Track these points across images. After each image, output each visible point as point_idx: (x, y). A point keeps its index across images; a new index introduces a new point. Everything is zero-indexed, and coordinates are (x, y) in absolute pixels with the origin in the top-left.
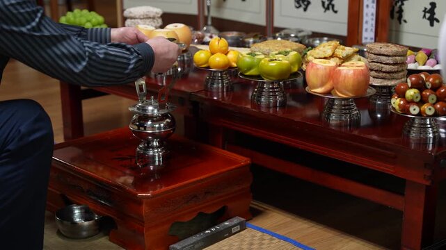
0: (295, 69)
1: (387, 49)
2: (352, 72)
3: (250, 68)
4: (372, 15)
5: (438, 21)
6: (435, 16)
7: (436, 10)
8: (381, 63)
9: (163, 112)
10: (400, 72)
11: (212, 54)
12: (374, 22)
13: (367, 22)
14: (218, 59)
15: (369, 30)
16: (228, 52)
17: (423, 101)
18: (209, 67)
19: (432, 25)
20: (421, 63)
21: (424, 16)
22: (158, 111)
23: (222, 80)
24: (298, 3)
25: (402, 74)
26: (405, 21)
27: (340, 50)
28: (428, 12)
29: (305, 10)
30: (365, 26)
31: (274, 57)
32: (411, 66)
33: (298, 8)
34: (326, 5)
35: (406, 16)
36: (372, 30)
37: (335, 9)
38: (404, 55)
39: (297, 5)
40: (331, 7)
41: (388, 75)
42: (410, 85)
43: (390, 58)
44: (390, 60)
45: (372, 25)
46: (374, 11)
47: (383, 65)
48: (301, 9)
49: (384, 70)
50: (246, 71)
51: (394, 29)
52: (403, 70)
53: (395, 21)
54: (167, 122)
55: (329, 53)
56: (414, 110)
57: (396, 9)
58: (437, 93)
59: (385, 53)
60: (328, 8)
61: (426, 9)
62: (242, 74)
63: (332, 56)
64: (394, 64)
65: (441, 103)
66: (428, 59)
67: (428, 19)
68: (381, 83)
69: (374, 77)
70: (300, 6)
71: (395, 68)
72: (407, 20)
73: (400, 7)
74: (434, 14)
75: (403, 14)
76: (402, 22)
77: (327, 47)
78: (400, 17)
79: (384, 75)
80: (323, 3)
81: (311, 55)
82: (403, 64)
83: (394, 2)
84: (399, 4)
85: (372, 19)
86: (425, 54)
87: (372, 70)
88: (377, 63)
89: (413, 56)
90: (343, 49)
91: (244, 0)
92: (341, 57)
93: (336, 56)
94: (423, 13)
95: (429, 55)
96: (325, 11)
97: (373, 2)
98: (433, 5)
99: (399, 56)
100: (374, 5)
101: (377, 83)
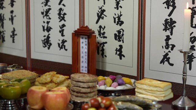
1: (83, 78)
4: (86, 53)
5: (124, 56)
6: (122, 53)
7: (123, 50)
8: (80, 87)
10: (92, 92)
12: (87, 57)
13: (83, 57)
15: (84, 62)
19: (121, 59)
20: (109, 85)
21: (116, 53)
24: (45, 44)
25: (93, 93)
27: (56, 78)
28: (118, 51)
29: (49, 48)
30: (82, 60)
33: (44, 47)
34: (61, 46)
35: (106, 53)
36: (86, 62)
37: (66, 48)
39: (44, 46)
40: (63, 47)
41: (84, 95)
42: (90, 105)
43: (85, 84)
44: (85, 85)
45: (86, 59)
46: (86, 50)
47: (81, 89)
48: (46, 48)
49: (81, 91)
52: (94, 92)
53: (100, 56)
55: (49, 80)
57: (101, 49)
59: (82, 81)
60: (61, 48)
61: (117, 49)
63: (51, 82)
64: (88, 88)
67: (119, 55)
69: (76, 96)
70: (46, 46)
71: (88, 90)
72: (107, 56)
73: (103, 47)
74: (122, 52)
75: (104, 51)
76: (104, 57)
77: (48, 76)
78: (103, 54)
79: (82, 95)
80: (59, 44)
81: (37, 81)
82: (94, 87)
83: (99, 45)
84: (102, 46)
85: (86, 55)
86: (111, 79)
87: (74, 91)
88: (77, 87)
89: (104, 80)
90: (58, 77)
91: (13, 42)
92: (56, 82)
93: (53, 82)
94: (116, 51)
95: (113, 81)
96: (60, 50)
97: (86, 44)
98: (121, 47)
99: (91, 82)
100: (87, 47)
101: (77, 100)
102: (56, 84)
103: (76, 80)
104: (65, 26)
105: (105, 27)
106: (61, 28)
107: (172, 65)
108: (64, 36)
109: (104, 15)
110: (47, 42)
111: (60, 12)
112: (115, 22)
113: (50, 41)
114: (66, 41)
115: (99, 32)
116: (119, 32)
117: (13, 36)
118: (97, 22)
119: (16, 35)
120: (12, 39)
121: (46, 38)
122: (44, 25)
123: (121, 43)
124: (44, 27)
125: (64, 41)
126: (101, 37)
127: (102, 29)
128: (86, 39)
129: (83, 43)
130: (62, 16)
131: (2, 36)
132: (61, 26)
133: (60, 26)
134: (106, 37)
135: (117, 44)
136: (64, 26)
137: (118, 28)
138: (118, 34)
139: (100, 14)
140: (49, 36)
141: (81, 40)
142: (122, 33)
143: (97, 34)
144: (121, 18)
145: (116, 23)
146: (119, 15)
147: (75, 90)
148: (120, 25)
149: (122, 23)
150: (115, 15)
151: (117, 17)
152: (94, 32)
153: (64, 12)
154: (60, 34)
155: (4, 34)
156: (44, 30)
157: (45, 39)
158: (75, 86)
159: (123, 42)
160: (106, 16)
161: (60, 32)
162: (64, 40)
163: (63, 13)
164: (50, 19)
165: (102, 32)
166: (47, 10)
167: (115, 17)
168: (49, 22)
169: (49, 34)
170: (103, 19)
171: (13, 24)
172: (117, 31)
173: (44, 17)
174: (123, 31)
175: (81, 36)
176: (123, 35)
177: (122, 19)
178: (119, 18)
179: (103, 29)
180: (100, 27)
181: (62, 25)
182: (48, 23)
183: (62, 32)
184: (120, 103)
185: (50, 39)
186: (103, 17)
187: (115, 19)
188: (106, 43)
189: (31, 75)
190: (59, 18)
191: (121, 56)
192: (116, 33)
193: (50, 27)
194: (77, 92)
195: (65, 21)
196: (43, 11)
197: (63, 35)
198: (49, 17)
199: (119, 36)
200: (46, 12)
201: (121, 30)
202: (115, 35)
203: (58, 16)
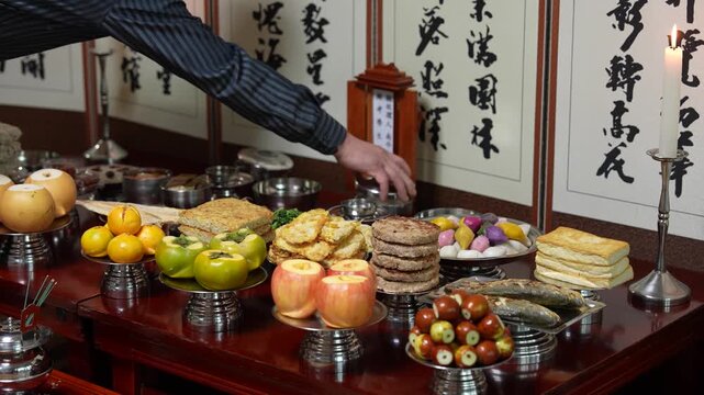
0: (257, 264)
1: (405, 235)
2: (346, 288)
3: (179, 267)
4: (388, 137)
5: (496, 150)
6: (492, 142)
7: (492, 132)
8: (396, 256)
9: (35, 344)
10: (427, 269)
11: (115, 235)
14: (123, 245)
16: (141, 229)
17: (459, 341)
18: (107, 258)
19: (487, 156)
20: (465, 244)
21: (474, 140)
22: (22, 344)
23: (132, 277)
25: (431, 272)
26: (444, 147)
27: (330, 229)
28: (481, 134)
31: (219, 247)
32: (447, 252)
35: (444, 137)
38: (434, 241)
41: (408, 276)
42: (437, 315)
43: (411, 249)
44: (410, 252)
46: (391, 131)
47: (399, 260)
49: (401, 268)
50: (173, 272)
51: (426, 157)
52: (431, 267)
53: (427, 145)
54: (38, 361)
55: (312, 234)
56: (444, 357)
57: (429, 124)
58: (481, 327)
59: (402, 242)
61: (476, 128)
62: (165, 276)
63: (318, 239)
64: (417, 259)
65: (486, 343)
66: (476, 236)
67: (481, 145)
68: (397, 288)
69: (386, 279)
71: (418, 265)
72: (447, 146)
73: (435, 122)
74: (490, 138)
75: (439, 133)
76: (440, 148)
77: (309, 223)
78: (435, 139)
79: (402, 275)
81: (281, 237)
82: (433, 255)
83: (424, 115)
84: (433, 117)
85: (388, 144)
86: (470, 226)
87: (382, 267)
88: (390, 255)
89: (451, 231)
90: (336, 227)
91: (167, 92)
92: (331, 241)
93: (324, 240)
94: (472, 135)
95: (476, 230)
97: (389, 115)
98: (488, 123)
99: (424, 245)
100: (391, 121)
101: (390, 289)
102: (330, 243)
103: (388, 239)
104: (325, 55)
105: (441, 66)
106: (312, 62)
107: (629, 180)
108: (322, 83)
109: (440, 32)
111: (310, 15)
112: (471, 54)
114: (327, 98)
115: (426, 79)
116: (483, 83)
117: (165, 76)
118: (419, 52)
120: (161, 82)
122: (260, 48)
123: (488, 114)
124: (260, 55)
125: (321, 99)
126: (432, 94)
127: (433, 72)
128: (388, 98)
129: (382, 110)
130: (315, 26)
131: (131, 72)
132: (312, 56)
133: (309, 55)
134: (445, 95)
135: (476, 116)
137: (481, 71)
138: (479, 89)
139: (427, 29)
141: (376, 102)
142: (490, 87)
143: (418, 86)
144: (488, 44)
145: (475, 58)
146: (484, 36)
147: (384, 263)
148: (487, 65)
149: (492, 58)
150: (472, 34)
151: (478, 42)
152: (410, 82)
153: (322, 15)
154: (310, 78)
155: (135, 66)
158: (383, 254)
159: (494, 112)
160: (446, 37)
161: (310, 71)
162: (321, 94)
163: (318, 20)
164: (279, 32)
165: (434, 78)
166: (269, 7)
167: (472, 40)
168: (277, 41)
170: (436, 43)
172: (477, 80)
173: (260, 27)
174: (495, 80)
175: (376, 91)
176: (494, 91)
177: (492, 47)
178: (483, 44)
179: (438, 72)
180: (429, 65)
181: (315, 54)
182: (273, 43)
183: (315, 72)
184: (503, 301)
186: (437, 38)
187: (471, 46)
188: (445, 110)
189: (258, 217)
190: (306, 31)
191: (488, 148)
192: (476, 84)
193: (278, 56)
194: (389, 269)
195: (324, 41)
196: (257, 10)
197: (317, 81)
198: (277, 28)
199: (481, 95)
200: (266, 13)
201: (489, 79)
202: (472, 89)
203: (305, 27)
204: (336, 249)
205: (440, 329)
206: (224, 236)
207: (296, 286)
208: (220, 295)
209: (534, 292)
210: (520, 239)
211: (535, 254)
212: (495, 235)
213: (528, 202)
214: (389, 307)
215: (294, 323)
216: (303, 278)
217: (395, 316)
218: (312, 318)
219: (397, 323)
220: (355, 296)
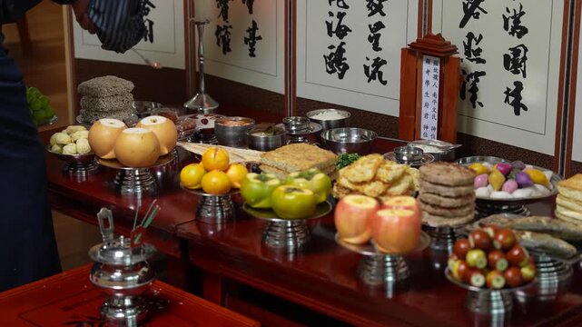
0: (323, 198)
1: (447, 177)
2: (396, 220)
3: (259, 199)
4: (434, 95)
5: (525, 109)
6: (522, 102)
7: (522, 93)
8: (439, 195)
9: (142, 258)
10: (465, 206)
11: (207, 171)
12: (436, 106)
13: (427, 105)
14: (214, 180)
15: (430, 116)
16: (229, 167)
17: (490, 267)
18: (201, 190)
19: (517, 113)
20: (497, 186)
21: (507, 100)
22: (131, 258)
23: (221, 206)
24: (331, 66)
25: (467, 209)
26: (481, 104)
27: (384, 171)
28: (512, 95)
29: (341, 76)
30: (424, 110)
31: (292, 183)
32: (481, 192)
33: (330, 73)
34: (370, 73)
35: (481, 97)
36: (434, 116)
37: (384, 79)
38: (471, 183)
39: (330, 70)
40: (377, 74)
41: (448, 212)
42: (472, 244)
43: (451, 189)
44: (451, 192)
45: (434, 109)
46: (437, 90)
47: (441, 198)
48: (335, 75)
49: (443, 205)
50: (254, 203)
51: (465, 113)
52: (468, 205)
53: (467, 102)
54: (144, 272)
55: (369, 175)
56: (477, 280)
57: (469, 86)
58: (509, 255)
59: (445, 183)
60: (372, 77)
61: (509, 90)
62: (248, 206)
63: (375, 179)
64: (457, 198)
65: (513, 269)
66: (507, 180)
67: (512, 104)
68: (439, 222)
69: (431, 214)
70: (334, 71)
71: (458, 202)
72: (484, 104)
73: (474, 84)
74: (521, 98)
75: (478, 93)
76: (477, 104)
77: (367, 166)
78: (474, 98)
79: (443, 211)
80: (366, 68)
81: (344, 176)
82: (470, 195)
83: (465, 77)
84: (472, 80)
85: (434, 101)
86: (501, 171)
87: (427, 203)
88: (434, 194)
89: (486, 175)
90: (389, 169)
91: (252, 55)
92: (385, 181)
93: (379, 180)
94: (505, 95)
95: (507, 174)
96: (369, 81)
97: (435, 77)
98: (519, 85)
99: (463, 186)
100: (437, 83)
101: (434, 222)
102: (384, 183)
103: (432, 181)
104: (384, 27)
105: (481, 37)
106: (373, 32)
108: (381, 49)
109: (480, 8)
110: (337, 62)
112: (506, 27)
113: (345, 59)
114: (384, 62)
115: (467, 47)
116: (516, 51)
117: (251, 41)
118: (462, 25)
119: (260, 38)
120: (248, 47)
121: (334, 51)
122: (330, 20)
123: (519, 77)
124: (329, 26)
125: (379, 63)
126: (472, 60)
127: (474, 42)
128: (435, 63)
129: (430, 73)
130: (376, 2)
131: (224, 37)
132: (372, 26)
133: (370, 26)
134: (483, 62)
135: (509, 79)
136: (380, 25)
137: (515, 41)
138: (512, 56)
139: (470, 5)
140: (343, 47)
141: (425, 66)
142: (522, 55)
143: (461, 54)
144: (521, 19)
145: (510, 30)
146: (518, 12)
147: (429, 200)
148: (519, 36)
149: (524, 31)
150: (508, 11)
151: (512, 17)
152: (454, 50)
154: (371, 45)
155: (227, 32)
156: (330, 33)
157: (332, 54)
158: (427, 193)
159: (525, 76)
160: (486, 13)
161: (370, 39)
162: (379, 58)
164: (346, 7)
165: (474, 47)
167: (507, 15)
168: (344, 14)
169: (343, 43)
170: (477, 17)
171: (251, 12)
172: (510, 49)
173: (331, 1)
174: (526, 50)
175: (425, 57)
176: (525, 59)
177: (524, 22)
178: (517, 18)
179: (478, 42)
180: (470, 36)
181: (375, 25)
182: (341, 16)
183: (374, 40)
184: (527, 236)
185: (344, 56)
186: (478, 14)
187: (506, 20)
188: (483, 74)
189: (325, 160)
190: (368, 6)
191: (518, 106)
192: (509, 53)
193: (344, 26)
194: (433, 206)
195: (383, 14)
197: (376, 48)
198: (344, 3)
199: (514, 61)
201: (521, 48)
202: (506, 57)
203: (367, 3)
204: (389, 188)
205: (475, 256)
206: (297, 174)
207: (355, 217)
208: (292, 223)
209: (555, 228)
210: (544, 183)
211: (556, 196)
212: (523, 179)
213: (551, 153)
214: (432, 236)
215: (353, 248)
216: (361, 211)
217: (437, 244)
218: (367, 244)
219: (438, 250)
220: (404, 228)
